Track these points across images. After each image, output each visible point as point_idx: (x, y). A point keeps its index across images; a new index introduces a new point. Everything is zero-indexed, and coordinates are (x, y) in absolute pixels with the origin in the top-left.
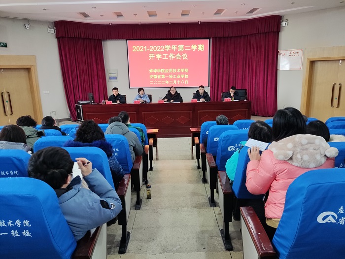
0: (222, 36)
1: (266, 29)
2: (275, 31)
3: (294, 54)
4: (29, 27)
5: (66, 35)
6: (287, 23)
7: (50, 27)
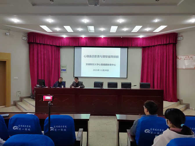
1: (167, 42)
2: (174, 42)
3: (188, 58)
4: (8, 34)
5: (34, 41)
6: (182, 38)
7: (24, 36)
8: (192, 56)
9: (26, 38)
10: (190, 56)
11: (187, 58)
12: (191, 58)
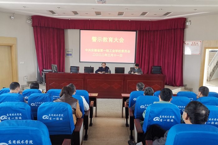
0: (145, 30)
1: (175, 27)
2: (182, 28)
3: (195, 44)
4: (13, 18)
5: (38, 25)
6: (190, 23)
7: (28, 19)
8: (197, 42)
9: (30, 22)
10: (196, 42)
11: (193, 44)
12: (197, 44)
